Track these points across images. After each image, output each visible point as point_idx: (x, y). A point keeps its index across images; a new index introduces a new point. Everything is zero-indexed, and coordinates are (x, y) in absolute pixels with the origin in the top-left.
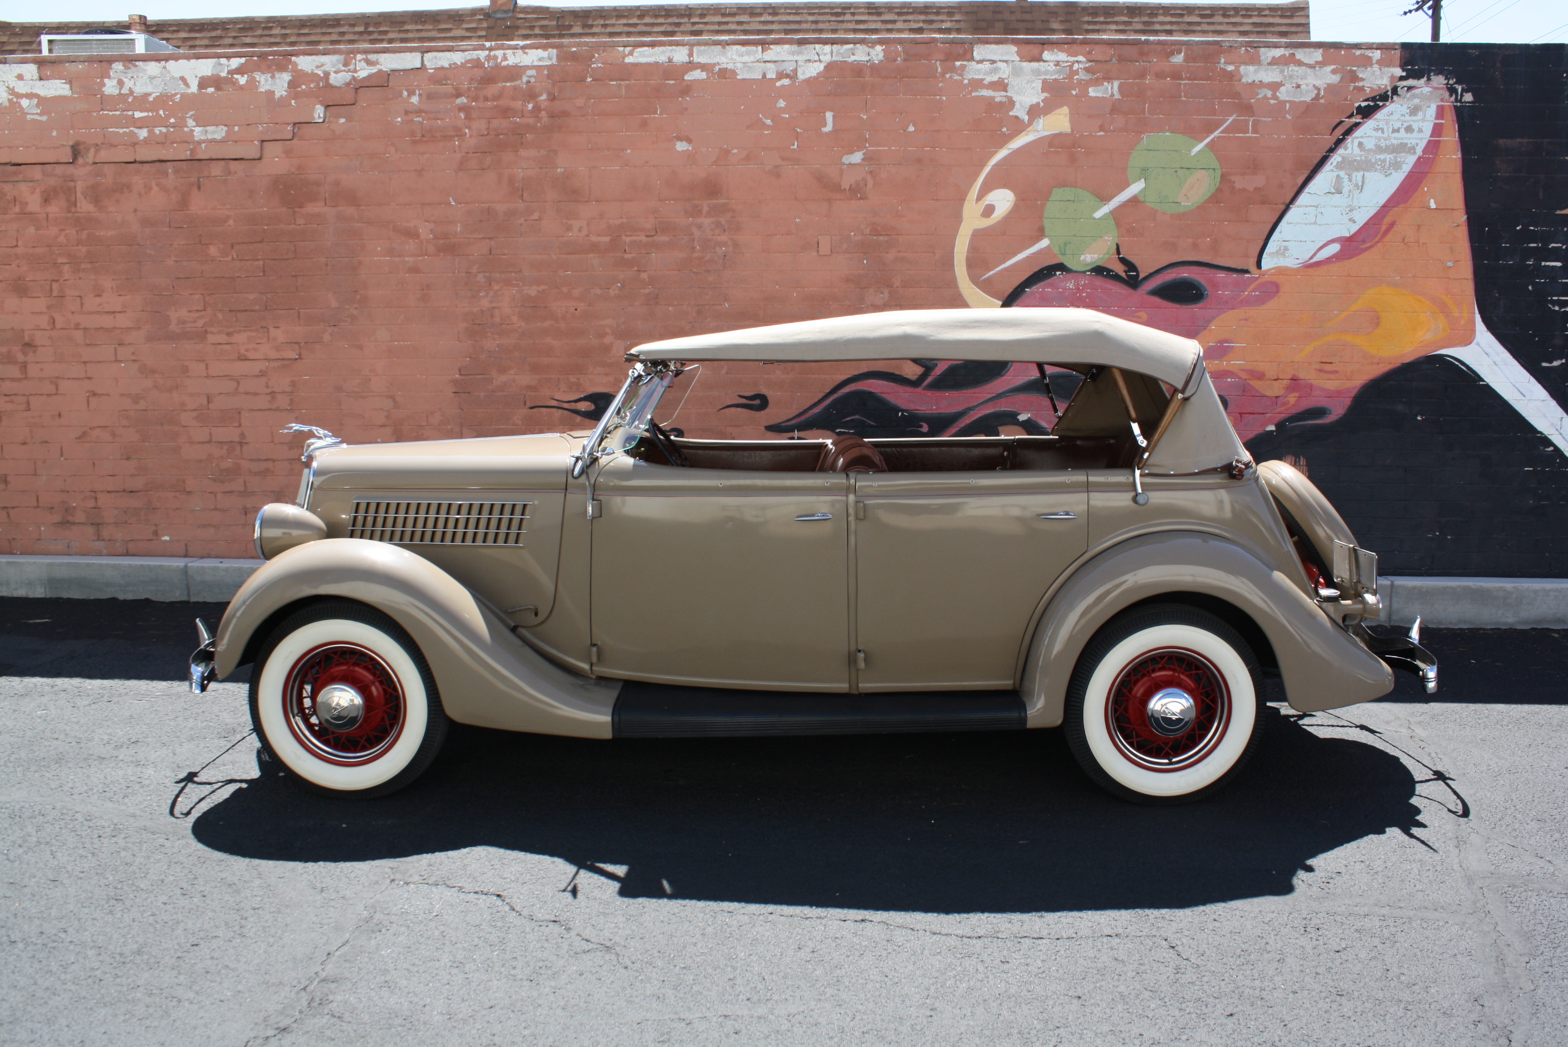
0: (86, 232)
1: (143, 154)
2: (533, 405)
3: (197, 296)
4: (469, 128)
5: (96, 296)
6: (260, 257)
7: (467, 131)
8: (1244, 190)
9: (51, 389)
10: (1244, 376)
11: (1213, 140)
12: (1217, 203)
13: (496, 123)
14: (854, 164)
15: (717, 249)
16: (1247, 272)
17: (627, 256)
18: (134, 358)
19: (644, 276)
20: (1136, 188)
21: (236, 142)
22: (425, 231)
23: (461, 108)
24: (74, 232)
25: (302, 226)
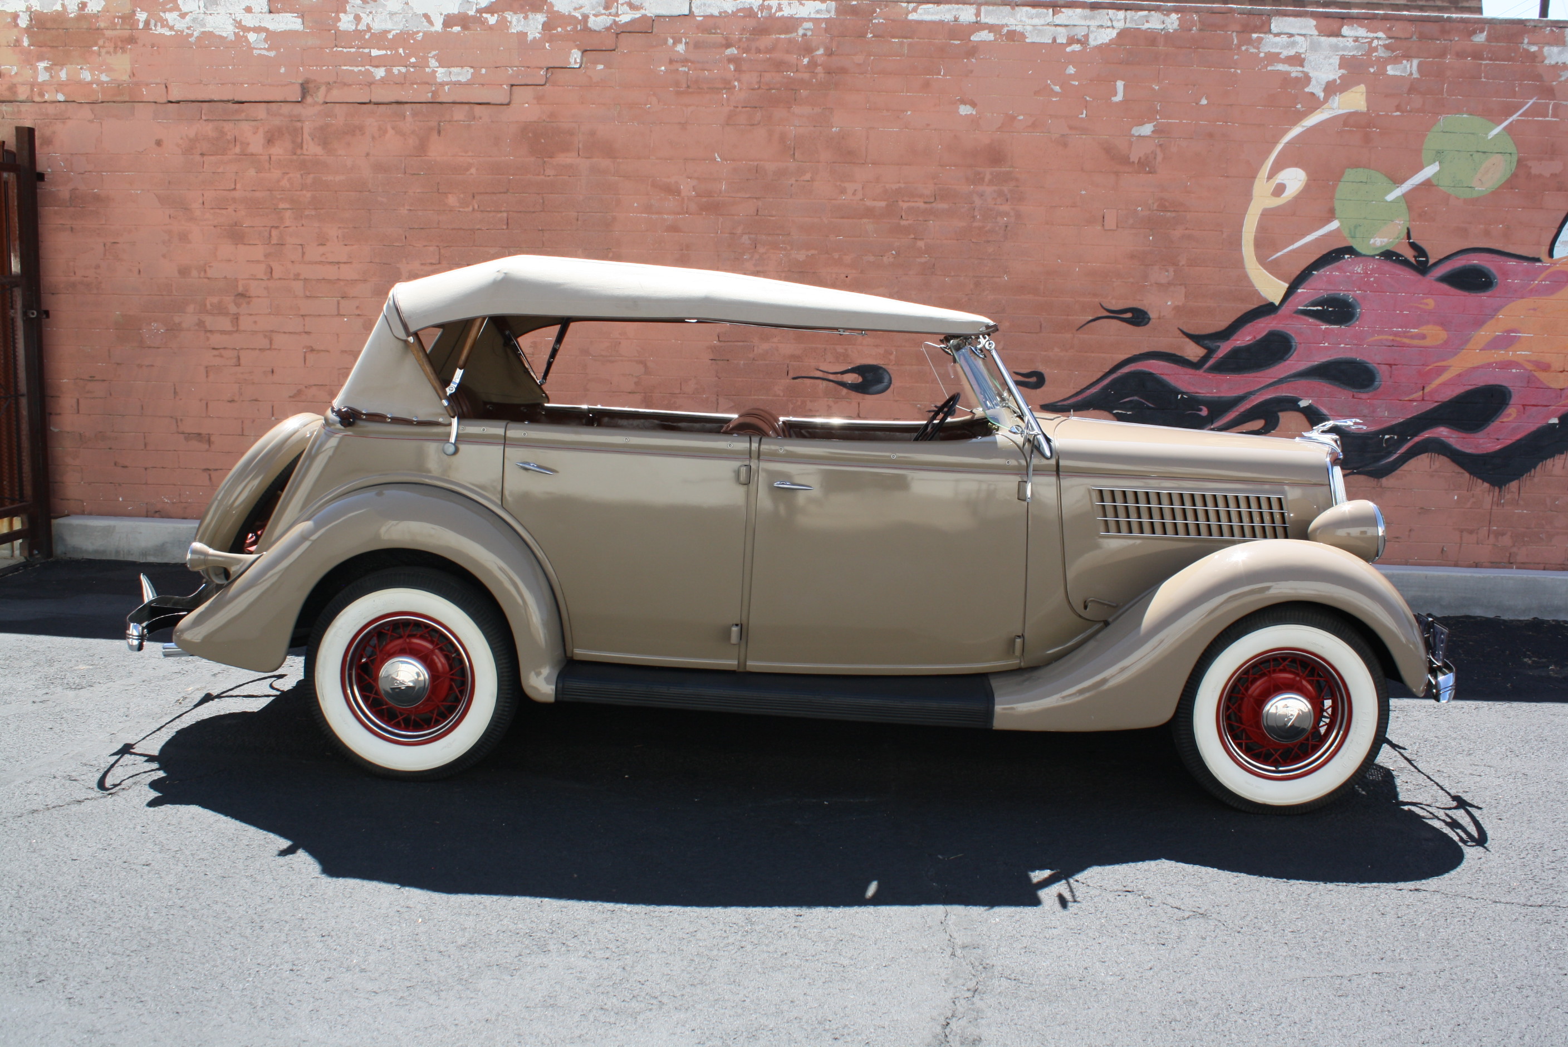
0: (311, 176)
1: (380, 94)
2: (795, 376)
3: (431, 249)
4: (739, 81)
5: (318, 245)
6: (503, 209)
7: (736, 83)
8: (1540, 176)
9: (264, 343)
10: (1529, 367)
11: (1511, 123)
12: (1512, 188)
13: (767, 77)
14: (1143, 136)
15: (999, 219)
16: (1538, 260)
17: (903, 223)
18: (358, 312)
19: (921, 244)
20: (1429, 171)
21: (483, 85)
22: (687, 188)
23: (731, 60)
24: (299, 176)
25: (552, 177)
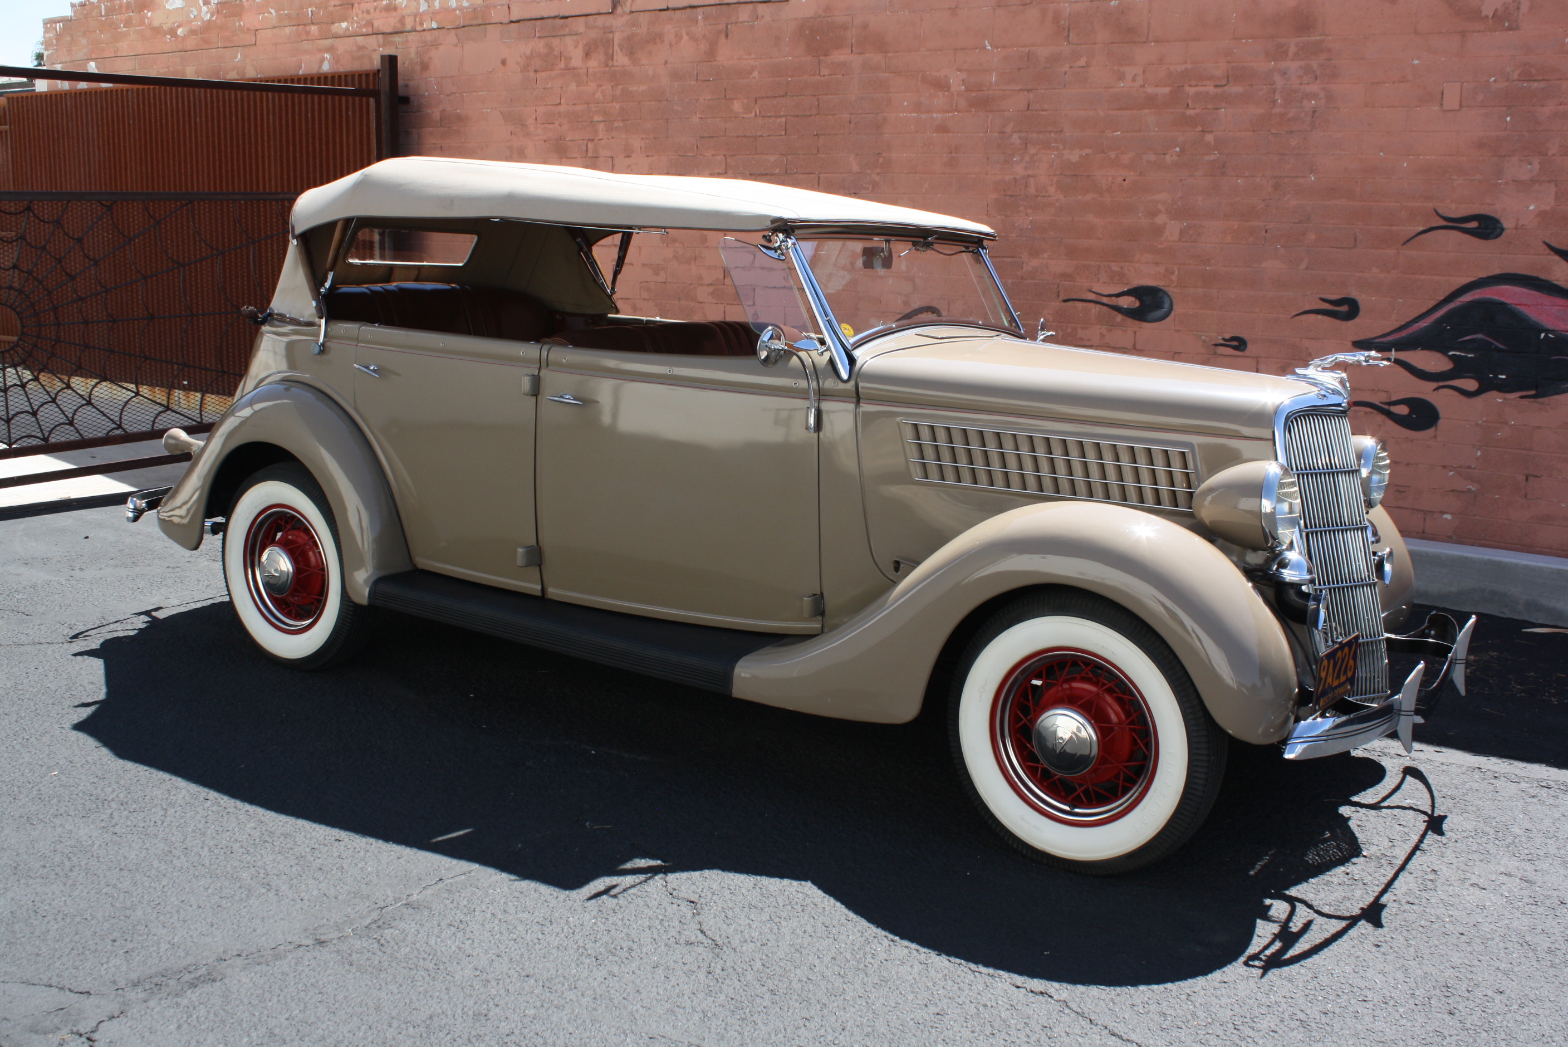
0: (620, 87)
2: (1065, 298)
3: (719, 158)
5: (626, 157)
6: (782, 114)
15: (1305, 102)
17: (1190, 112)
19: (1209, 138)
22: (956, 81)
24: (610, 88)
25: (827, 77)
